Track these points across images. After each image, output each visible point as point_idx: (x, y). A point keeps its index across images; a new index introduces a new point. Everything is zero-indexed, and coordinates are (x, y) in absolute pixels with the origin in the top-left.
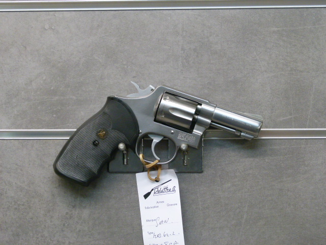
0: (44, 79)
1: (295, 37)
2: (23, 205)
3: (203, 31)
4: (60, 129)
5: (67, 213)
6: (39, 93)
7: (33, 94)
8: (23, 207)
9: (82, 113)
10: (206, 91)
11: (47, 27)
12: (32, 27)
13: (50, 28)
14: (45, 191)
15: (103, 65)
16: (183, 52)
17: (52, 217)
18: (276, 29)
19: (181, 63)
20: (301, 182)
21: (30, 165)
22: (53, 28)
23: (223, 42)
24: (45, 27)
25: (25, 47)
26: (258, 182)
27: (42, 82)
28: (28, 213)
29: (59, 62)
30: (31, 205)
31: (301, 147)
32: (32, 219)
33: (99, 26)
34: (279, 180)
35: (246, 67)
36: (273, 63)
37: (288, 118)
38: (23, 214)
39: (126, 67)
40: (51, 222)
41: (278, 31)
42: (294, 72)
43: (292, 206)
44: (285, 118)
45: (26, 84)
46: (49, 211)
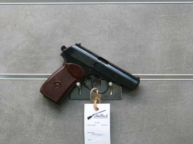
0: (26, 44)
1: (175, 20)
2: (14, 118)
3: (121, 17)
4: (36, 73)
5: (40, 123)
6: (23, 52)
7: (20, 53)
8: (13, 120)
9: (49, 65)
10: (123, 52)
11: (28, 13)
12: (20, 14)
13: (30, 14)
14: (27, 110)
15: (62, 36)
16: (109, 29)
17: (31, 125)
18: (164, 16)
19: (108, 35)
20: (178, 106)
21: (18, 94)
22: (32, 14)
23: (133, 23)
24: (28, 14)
25: (15, 25)
26: (153, 105)
27: (25, 46)
28: (17, 123)
29: (36, 34)
30: (19, 118)
31: (178, 85)
32: (19, 126)
33: (59, 13)
34: (166, 105)
35: (146, 38)
36: (162, 35)
37: (171, 68)
38: (13, 124)
39: (75, 37)
40: (30, 128)
41: (166, 17)
42: (175, 41)
43: (173, 120)
44: (169, 68)
45: (16, 47)
46: (29, 122)
